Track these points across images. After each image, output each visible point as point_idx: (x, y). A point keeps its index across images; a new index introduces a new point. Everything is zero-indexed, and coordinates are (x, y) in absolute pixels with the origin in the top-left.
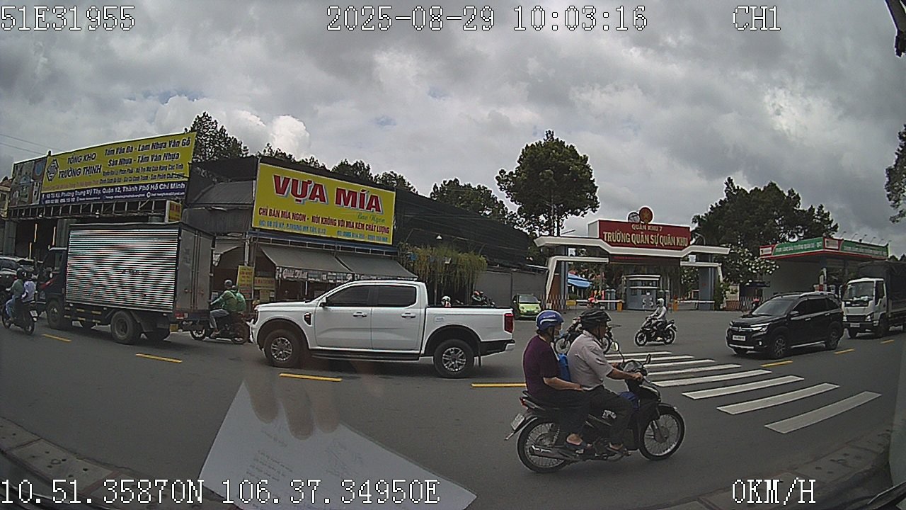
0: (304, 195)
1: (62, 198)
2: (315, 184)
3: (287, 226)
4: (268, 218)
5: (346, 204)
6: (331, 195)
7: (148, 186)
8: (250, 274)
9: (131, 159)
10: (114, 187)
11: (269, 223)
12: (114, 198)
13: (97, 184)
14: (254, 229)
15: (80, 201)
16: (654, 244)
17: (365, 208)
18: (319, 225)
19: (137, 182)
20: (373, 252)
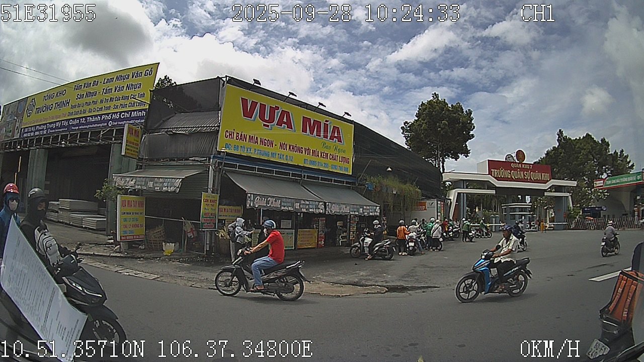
0: (271, 120)
1: (37, 130)
2: (282, 110)
3: (254, 151)
4: (234, 142)
5: (312, 132)
6: (298, 123)
7: (110, 116)
8: (214, 201)
9: (96, 92)
10: (80, 118)
11: (236, 147)
12: (79, 129)
13: (65, 116)
14: (219, 153)
15: (50, 133)
16: (527, 179)
17: (329, 135)
18: (287, 152)
19: (100, 113)
20: (335, 181)
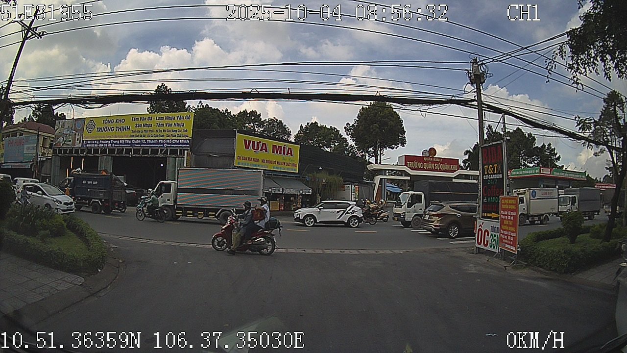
0: (258, 149)
1: (101, 143)
2: (263, 144)
3: (250, 165)
4: (242, 161)
5: (277, 153)
6: (270, 149)
7: (164, 140)
9: (151, 125)
10: (141, 140)
11: (242, 163)
12: (141, 146)
13: (127, 137)
14: (235, 166)
15: (115, 147)
16: (437, 169)
17: (286, 153)
18: (265, 164)
19: (157, 138)
20: (289, 176)
